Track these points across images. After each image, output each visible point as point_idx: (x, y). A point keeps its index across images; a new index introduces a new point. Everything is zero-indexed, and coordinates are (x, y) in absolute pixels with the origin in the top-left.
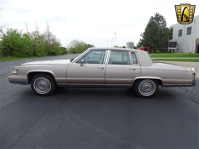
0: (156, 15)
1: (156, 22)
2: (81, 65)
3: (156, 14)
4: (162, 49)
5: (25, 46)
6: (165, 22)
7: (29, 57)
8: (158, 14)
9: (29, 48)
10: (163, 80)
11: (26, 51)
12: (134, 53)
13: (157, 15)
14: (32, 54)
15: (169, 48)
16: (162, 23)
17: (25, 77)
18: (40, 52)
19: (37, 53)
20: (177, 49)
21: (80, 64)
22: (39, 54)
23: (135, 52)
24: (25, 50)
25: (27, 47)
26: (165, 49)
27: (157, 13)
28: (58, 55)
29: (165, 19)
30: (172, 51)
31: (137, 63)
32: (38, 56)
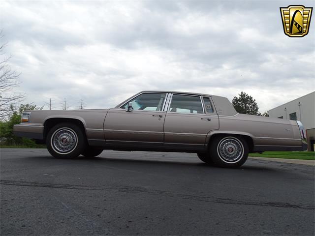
0: (241, 96)
1: (242, 105)
2: (129, 111)
3: (240, 94)
6: (255, 105)
8: (244, 93)
10: (255, 137)
12: (208, 98)
13: (243, 95)
16: (251, 107)
17: (41, 127)
27: (242, 93)
29: (255, 100)
31: (213, 111)
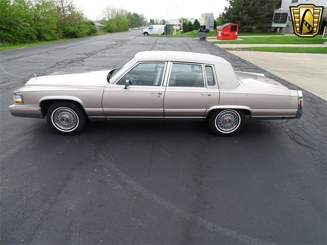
2: (126, 88)
4: (262, 25)
5: (21, 21)
7: (30, 42)
9: (27, 26)
10: (253, 110)
11: (24, 32)
14: (35, 37)
15: (274, 25)
17: (37, 108)
18: (49, 33)
19: (44, 34)
20: (287, 26)
21: (124, 86)
22: (48, 37)
23: (212, 66)
24: (22, 29)
25: (24, 23)
26: (266, 25)
28: (81, 37)
30: (278, 29)
31: (214, 84)
32: (46, 40)
